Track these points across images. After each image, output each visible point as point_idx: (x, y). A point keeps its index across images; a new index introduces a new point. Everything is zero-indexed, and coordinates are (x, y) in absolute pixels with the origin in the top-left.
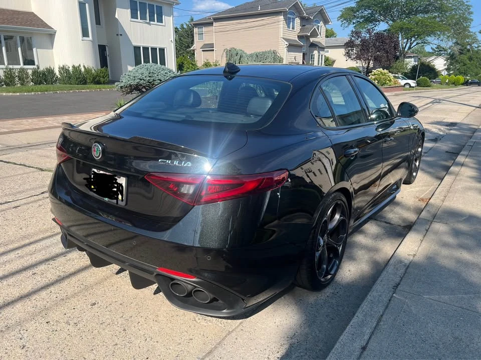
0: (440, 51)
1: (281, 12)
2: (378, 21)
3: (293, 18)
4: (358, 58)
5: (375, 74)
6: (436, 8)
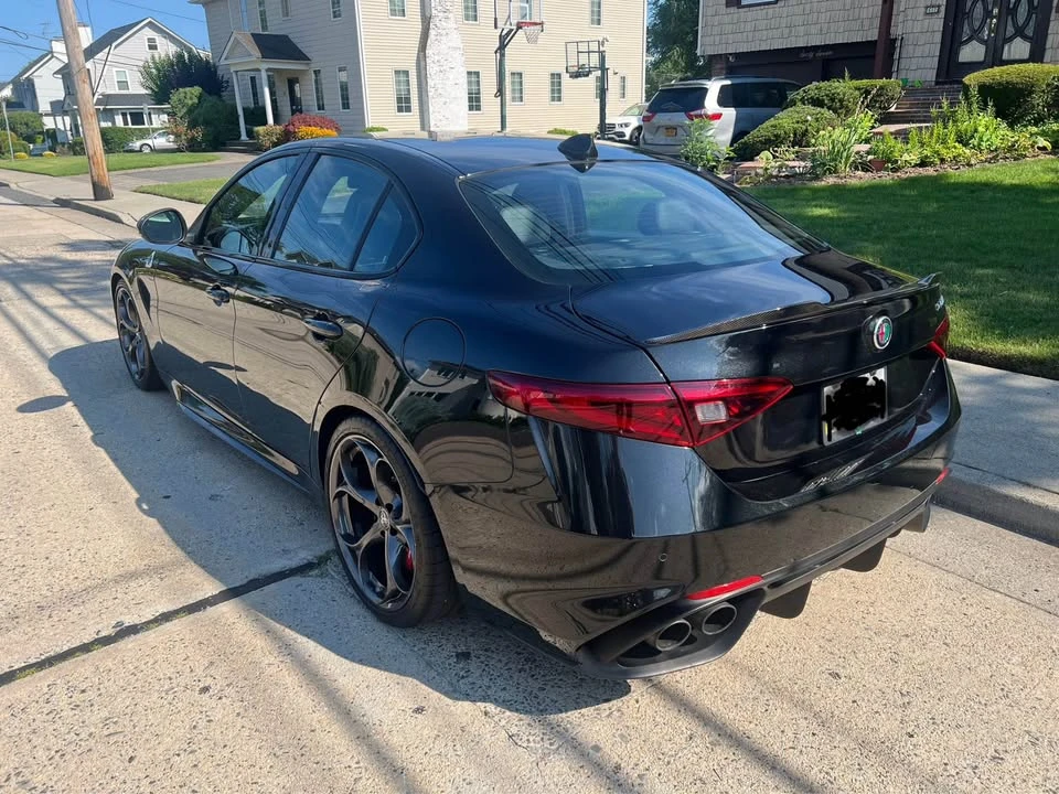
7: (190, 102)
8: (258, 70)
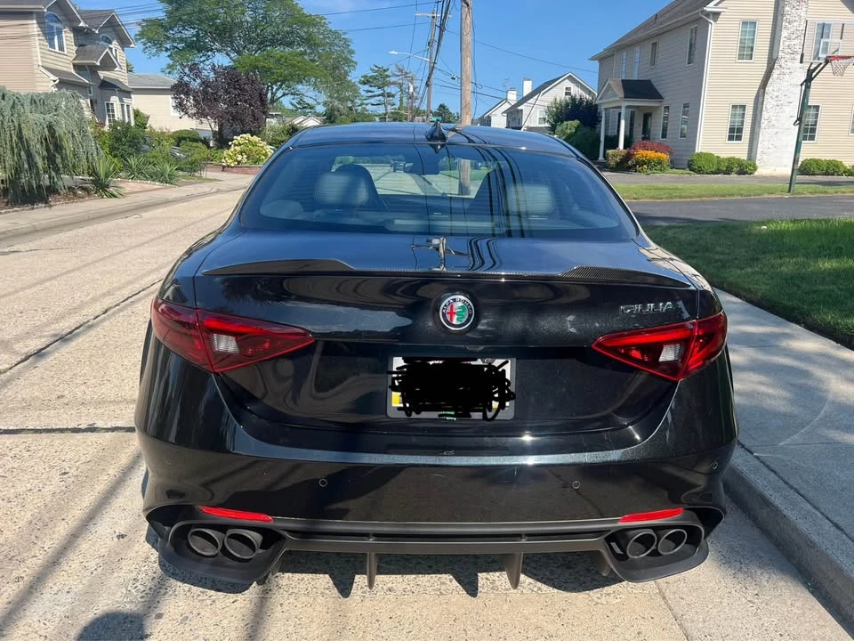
0: (304, 108)
1: (31, 13)
2: (212, 50)
3: (57, 28)
4: (201, 114)
5: (240, 144)
6: (301, 38)
7: (569, 131)
8: (620, 107)
